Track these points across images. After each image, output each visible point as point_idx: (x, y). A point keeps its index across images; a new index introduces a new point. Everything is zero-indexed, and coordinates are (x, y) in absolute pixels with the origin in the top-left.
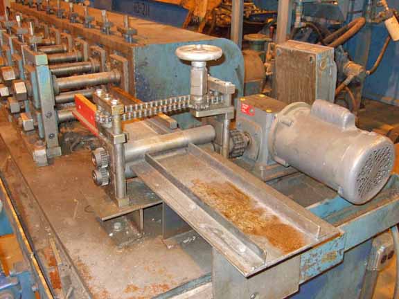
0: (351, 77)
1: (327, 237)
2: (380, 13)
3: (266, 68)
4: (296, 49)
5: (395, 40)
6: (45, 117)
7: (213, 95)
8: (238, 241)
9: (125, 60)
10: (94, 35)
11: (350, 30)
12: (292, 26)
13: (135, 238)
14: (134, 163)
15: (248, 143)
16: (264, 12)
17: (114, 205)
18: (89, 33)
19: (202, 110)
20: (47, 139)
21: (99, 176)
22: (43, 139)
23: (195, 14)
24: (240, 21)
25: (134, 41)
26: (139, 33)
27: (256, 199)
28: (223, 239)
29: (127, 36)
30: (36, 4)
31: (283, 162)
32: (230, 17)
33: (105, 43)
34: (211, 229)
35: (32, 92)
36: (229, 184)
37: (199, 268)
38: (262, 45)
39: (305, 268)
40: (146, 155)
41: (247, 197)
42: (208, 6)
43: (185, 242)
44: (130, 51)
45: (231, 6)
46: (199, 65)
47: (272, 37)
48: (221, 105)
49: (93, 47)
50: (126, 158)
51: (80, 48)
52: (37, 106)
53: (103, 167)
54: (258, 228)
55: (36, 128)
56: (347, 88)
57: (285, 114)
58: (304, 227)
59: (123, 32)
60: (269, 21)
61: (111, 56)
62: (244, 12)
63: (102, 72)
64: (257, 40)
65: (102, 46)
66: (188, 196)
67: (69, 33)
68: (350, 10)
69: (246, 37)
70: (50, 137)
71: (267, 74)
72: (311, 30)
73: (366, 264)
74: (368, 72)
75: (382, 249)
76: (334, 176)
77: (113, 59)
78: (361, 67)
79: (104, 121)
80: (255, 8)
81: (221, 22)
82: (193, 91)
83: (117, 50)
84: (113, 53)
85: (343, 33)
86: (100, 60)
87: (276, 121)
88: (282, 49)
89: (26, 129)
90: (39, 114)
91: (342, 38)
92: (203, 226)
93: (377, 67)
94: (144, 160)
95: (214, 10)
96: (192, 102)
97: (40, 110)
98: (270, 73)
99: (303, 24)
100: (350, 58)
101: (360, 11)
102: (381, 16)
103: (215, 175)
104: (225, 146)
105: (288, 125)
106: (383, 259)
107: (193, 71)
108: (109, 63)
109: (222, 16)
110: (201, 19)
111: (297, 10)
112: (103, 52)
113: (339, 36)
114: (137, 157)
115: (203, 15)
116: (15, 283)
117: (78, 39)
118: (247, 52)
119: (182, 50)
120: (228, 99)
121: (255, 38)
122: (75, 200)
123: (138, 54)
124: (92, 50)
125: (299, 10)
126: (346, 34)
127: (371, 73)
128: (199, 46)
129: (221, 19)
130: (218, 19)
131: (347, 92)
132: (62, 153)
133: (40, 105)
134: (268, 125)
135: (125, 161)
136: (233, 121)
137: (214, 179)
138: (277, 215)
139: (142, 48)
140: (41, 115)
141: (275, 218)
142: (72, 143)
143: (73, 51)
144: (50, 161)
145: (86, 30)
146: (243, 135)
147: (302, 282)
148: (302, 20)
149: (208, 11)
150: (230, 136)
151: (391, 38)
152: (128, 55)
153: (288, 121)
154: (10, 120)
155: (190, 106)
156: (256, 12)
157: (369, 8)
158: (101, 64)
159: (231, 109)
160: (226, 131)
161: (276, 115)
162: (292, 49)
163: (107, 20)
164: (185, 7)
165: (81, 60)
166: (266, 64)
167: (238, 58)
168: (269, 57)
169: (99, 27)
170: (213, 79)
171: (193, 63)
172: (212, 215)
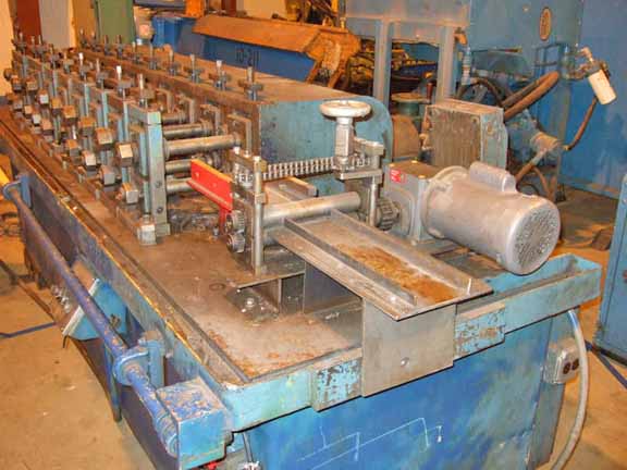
0: (541, 154)
1: (479, 293)
2: (582, 66)
3: (422, 141)
4: (456, 110)
5: (603, 103)
6: (153, 187)
7: (359, 157)
8: (388, 292)
9: (248, 122)
10: (205, 92)
11: (538, 89)
12: (458, 84)
13: (272, 313)
14: (273, 229)
15: (398, 215)
16: (420, 63)
17: (250, 275)
18: (197, 88)
19: (347, 172)
20: (154, 213)
21: (234, 241)
22: (150, 213)
23: (324, 65)
24: (386, 76)
25: (259, 98)
26: (265, 89)
27: (405, 260)
28: (373, 292)
29: (250, 92)
30: (116, 50)
31: (438, 234)
32: (373, 70)
33: (220, 100)
34: (361, 284)
35: (139, 157)
36: (379, 250)
37: (344, 340)
38: (417, 108)
39: (461, 341)
40: (286, 220)
41: (397, 260)
42: (341, 54)
43: (328, 318)
44: (256, 110)
45: (373, 54)
46: (346, 121)
47: (430, 97)
48: (367, 168)
49: (204, 106)
50: (266, 223)
51: (184, 107)
52: (144, 173)
53: (240, 231)
54: (409, 284)
55: (141, 200)
56: (536, 170)
57: (439, 179)
58: (455, 283)
59: (246, 87)
60: (428, 75)
61: (229, 116)
62: (392, 63)
63: (214, 135)
64: (410, 101)
65: (216, 104)
66: (336, 256)
67: (167, 88)
68: (541, 61)
69: (394, 97)
70: (159, 212)
71: (424, 148)
72: (486, 89)
73: (542, 369)
74: (566, 147)
75: (564, 354)
76: (491, 242)
77: (233, 120)
78: (555, 140)
79: (244, 180)
80: (407, 57)
81: (359, 76)
82: (338, 151)
83: (237, 110)
84: (231, 113)
85: (529, 92)
86: (214, 122)
87: (429, 187)
88: (440, 110)
89: (129, 201)
90: (145, 183)
91: (526, 99)
92: (352, 281)
93: (578, 141)
94: (282, 227)
95: (349, 60)
96: (336, 162)
97: (148, 178)
98: (428, 148)
99: (474, 80)
100: (539, 127)
101: (555, 63)
102: (583, 70)
103: (362, 241)
104: (372, 215)
105: (444, 190)
106: (566, 369)
107: (338, 129)
108: (226, 126)
109: (360, 68)
110: (332, 72)
111: (465, 62)
112: (217, 112)
113: (523, 96)
114: (276, 223)
115: (335, 66)
116: (144, 354)
117: (181, 95)
118: (397, 117)
119: (327, 105)
120: (375, 161)
121: (406, 98)
122: (197, 278)
123: (265, 114)
124: (202, 109)
125: (467, 61)
126: (533, 95)
127: (570, 149)
128: (344, 102)
129: (358, 73)
130: (354, 73)
131: (537, 176)
132: (171, 231)
133: (148, 172)
134: (420, 194)
135: (264, 227)
136: (380, 186)
137: (362, 244)
138: (428, 274)
139: (270, 108)
140: (149, 186)
141: (426, 277)
142: (180, 221)
143: (175, 111)
144: (159, 240)
145: (193, 84)
146: (393, 205)
147: (457, 357)
148: (471, 75)
149: (342, 61)
150: (378, 206)
151: (598, 100)
152: (252, 114)
153: (442, 186)
154: (98, 196)
155: (334, 168)
156: (408, 63)
157: (565, 59)
158: (214, 127)
159: (380, 172)
160: (373, 198)
161: (430, 180)
162: (452, 110)
163: (223, 73)
164: (310, 56)
165: (185, 122)
166: (422, 135)
167: (385, 120)
168: (425, 124)
169: (212, 81)
170: (358, 139)
171: (339, 119)
172: (361, 272)
